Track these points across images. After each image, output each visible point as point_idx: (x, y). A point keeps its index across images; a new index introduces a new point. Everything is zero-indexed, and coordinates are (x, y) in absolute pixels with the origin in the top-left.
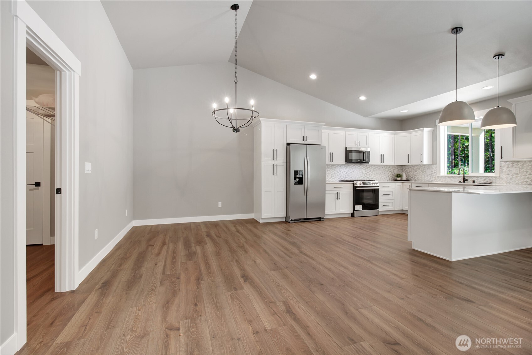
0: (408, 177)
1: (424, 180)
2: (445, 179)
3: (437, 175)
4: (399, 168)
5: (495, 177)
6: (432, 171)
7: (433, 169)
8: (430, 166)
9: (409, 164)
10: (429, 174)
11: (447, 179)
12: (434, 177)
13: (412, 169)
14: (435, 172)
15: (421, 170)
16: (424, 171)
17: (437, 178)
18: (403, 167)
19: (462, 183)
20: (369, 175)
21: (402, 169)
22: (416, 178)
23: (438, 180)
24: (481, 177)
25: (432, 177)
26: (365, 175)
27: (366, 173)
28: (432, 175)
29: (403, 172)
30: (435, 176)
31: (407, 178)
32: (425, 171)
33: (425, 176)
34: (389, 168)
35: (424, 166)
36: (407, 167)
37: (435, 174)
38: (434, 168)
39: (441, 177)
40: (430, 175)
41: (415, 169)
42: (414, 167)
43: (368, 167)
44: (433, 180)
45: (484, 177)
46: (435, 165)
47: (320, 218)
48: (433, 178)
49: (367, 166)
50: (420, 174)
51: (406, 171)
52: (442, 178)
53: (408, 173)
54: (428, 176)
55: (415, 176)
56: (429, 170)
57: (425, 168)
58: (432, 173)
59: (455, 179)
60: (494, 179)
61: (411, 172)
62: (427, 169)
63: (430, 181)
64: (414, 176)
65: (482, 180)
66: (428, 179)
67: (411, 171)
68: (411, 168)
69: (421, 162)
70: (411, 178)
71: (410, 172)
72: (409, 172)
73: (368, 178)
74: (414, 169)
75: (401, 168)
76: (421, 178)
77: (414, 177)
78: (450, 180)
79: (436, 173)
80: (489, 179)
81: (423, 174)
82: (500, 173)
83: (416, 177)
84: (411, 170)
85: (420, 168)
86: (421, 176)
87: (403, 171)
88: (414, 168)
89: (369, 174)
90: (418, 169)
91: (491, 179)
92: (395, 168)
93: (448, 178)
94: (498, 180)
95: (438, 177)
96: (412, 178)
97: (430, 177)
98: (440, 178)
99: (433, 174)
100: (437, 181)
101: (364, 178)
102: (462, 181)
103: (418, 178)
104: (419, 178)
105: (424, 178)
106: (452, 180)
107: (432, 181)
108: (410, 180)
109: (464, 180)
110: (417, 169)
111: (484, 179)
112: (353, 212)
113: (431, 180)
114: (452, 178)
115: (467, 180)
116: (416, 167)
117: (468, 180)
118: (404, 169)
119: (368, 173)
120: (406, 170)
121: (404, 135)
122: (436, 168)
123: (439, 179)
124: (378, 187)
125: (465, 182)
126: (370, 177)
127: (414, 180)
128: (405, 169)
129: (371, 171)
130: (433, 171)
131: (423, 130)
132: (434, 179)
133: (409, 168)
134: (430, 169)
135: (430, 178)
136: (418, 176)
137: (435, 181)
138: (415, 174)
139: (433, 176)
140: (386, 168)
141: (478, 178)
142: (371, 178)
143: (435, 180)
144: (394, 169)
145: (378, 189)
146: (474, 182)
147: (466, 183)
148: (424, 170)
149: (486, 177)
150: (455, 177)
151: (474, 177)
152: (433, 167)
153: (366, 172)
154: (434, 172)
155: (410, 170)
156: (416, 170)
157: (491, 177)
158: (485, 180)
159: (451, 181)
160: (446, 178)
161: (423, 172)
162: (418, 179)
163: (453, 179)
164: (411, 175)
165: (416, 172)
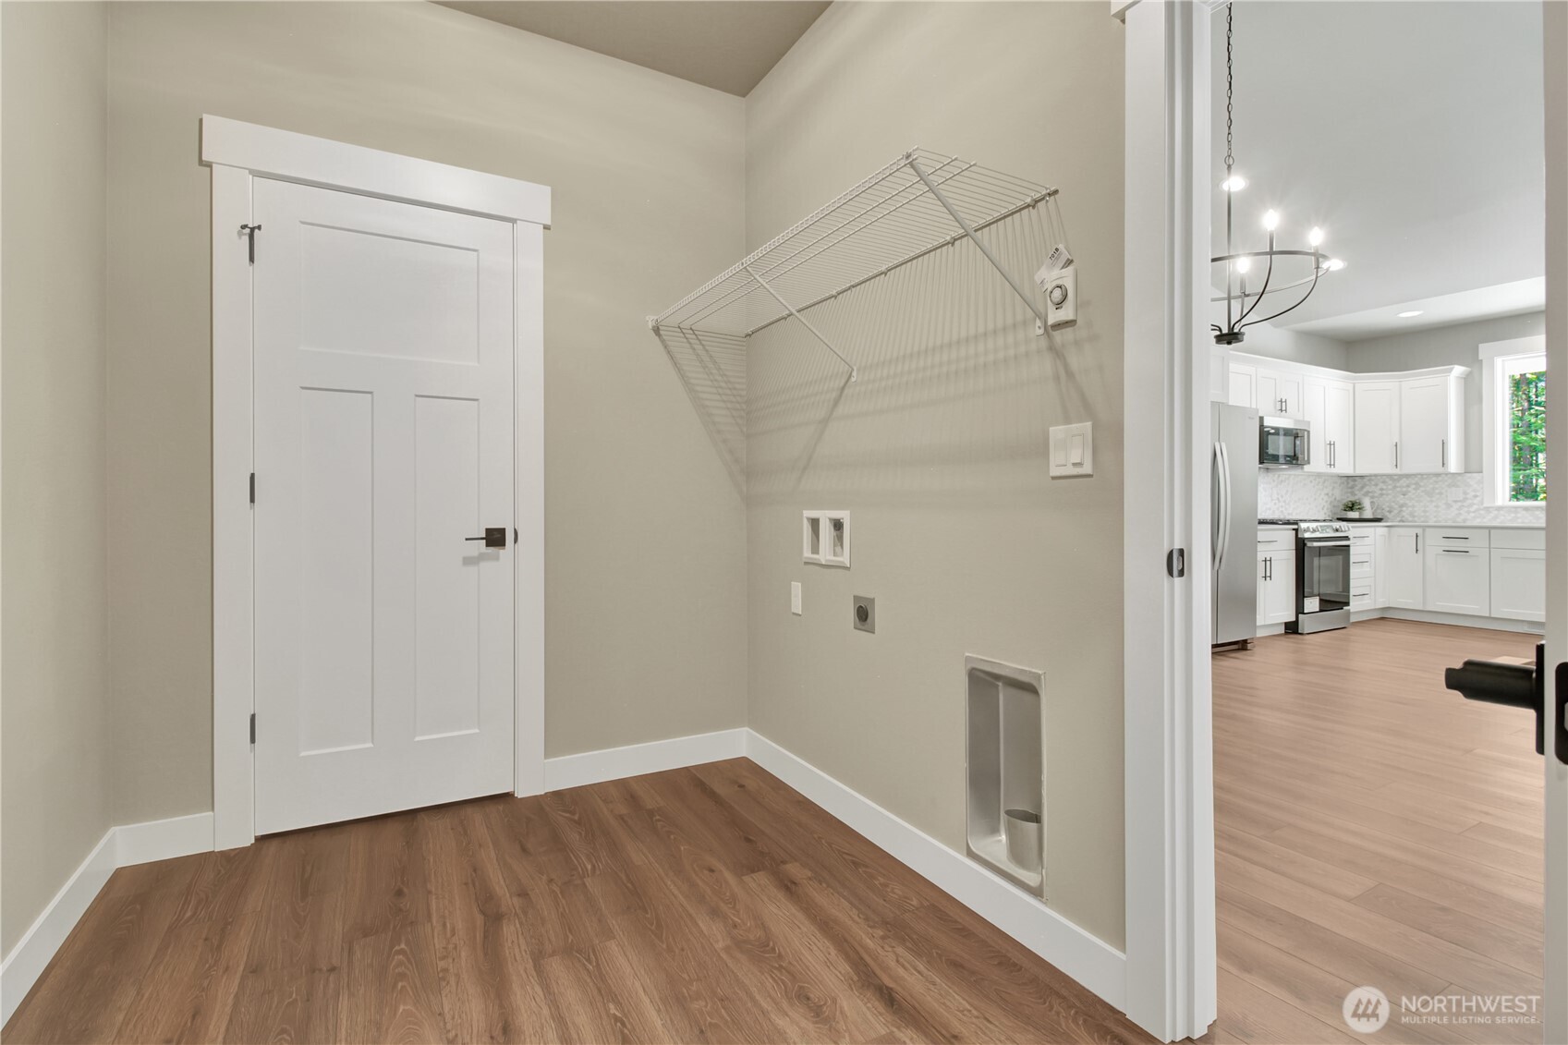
0: (1377, 509)
3: (1486, 505)
4: (1343, 483)
6: (1465, 493)
7: (1468, 486)
8: (1459, 478)
9: (1397, 471)
10: (1456, 501)
12: (1472, 509)
13: (1391, 487)
14: (1476, 496)
15: (1422, 489)
16: (1437, 491)
17: (1485, 510)
18: (1355, 481)
20: (1283, 504)
21: (1352, 487)
22: (1404, 514)
23: (1488, 516)
25: (1466, 509)
26: (1275, 504)
27: (1278, 499)
28: (1465, 504)
30: (1475, 507)
31: (1373, 514)
32: (1441, 494)
33: (1437, 507)
34: (1324, 482)
35: (1434, 478)
37: (1476, 502)
38: (1472, 483)
39: (1500, 508)
40: (1460, 504)
41: (1401, 487)
42: (1398, 480)
43: (1282, 481)
44: (1470, 517)
46: (1475, 475)
47: (1245, 642)
48: (1469, 512)
49: (1279, 476)
50: (1419, 501)
51: (1367, 493)
52: (1502, 512)
53: (1374, 498)
54: (1449, 506)
55: (1402, 506)
56: (1453, 489)
57: (1441, 484)
58: (1465, 499)
61: (1387, 495)
62: (1449, 486)
63: (1459, 520)
64: (1396, 506)
67: (1384, 492)
68: (1384, 482)
69: (1443, 464)
71: (1382, 495)
72: (1376, 495)
73: (1282, 511)
74: (1395, 487)
75: (1348, 483)
77: (1396, 512)
79: (1479, 499)
81: (1432, 501)
83: (1404, 509)
84: (1388, 489)
85: (1422, 484)
86: (1426, 506)
87: (1357, 492)
88: (1398, 485)
89: (1285, 502)
90: (1414, 486)
92: (1336, 483)
95: (1489, 507)
96: (1390, 512)
97: (1460, 509)
98: (1496, 512)
99: (1469, 501)
101: (1274, 511)
103: (1412, 514)
104: (1416, 514)
105: (1435, 510)
107: (1465, 521)
108: (1384, 519)
110: (1408, 486)
112: (1293, 619)
113: (1463, 517)
116: (1404, 482)
118: (1357, 488)
119: (1282, 497)
120: (1365, 490)
121: (1379, 388)
122: (1480, 482)
124: (1347, 538)
126: (1286, 509)
127: (1399, 519)
128: (1362, 488)
129: (1287, 491)
130: (1469, 491)
131: (1452, 369)
132: (1472, 515)
133: (1376, 485)
134: (1458, 486)
135: (1457, 510)
136: (1413, 506)
137: (1479, 520)
138: (1402, 502)
139: (1470, 506)
140: (1318, 485)
142: (1289, 514)
143: (1474, 518)
144: (1334, 488)
145: (1348, 546)
148: (1434, 489)
152: (1469, 480)
153: (1278, 494)
154: (1473, 493)
155: (1382, 489)
156: (1404, 489)
161: (1430, 494)
162: (1414, 517)
164: (1387, 504)
165: (1404, 495)
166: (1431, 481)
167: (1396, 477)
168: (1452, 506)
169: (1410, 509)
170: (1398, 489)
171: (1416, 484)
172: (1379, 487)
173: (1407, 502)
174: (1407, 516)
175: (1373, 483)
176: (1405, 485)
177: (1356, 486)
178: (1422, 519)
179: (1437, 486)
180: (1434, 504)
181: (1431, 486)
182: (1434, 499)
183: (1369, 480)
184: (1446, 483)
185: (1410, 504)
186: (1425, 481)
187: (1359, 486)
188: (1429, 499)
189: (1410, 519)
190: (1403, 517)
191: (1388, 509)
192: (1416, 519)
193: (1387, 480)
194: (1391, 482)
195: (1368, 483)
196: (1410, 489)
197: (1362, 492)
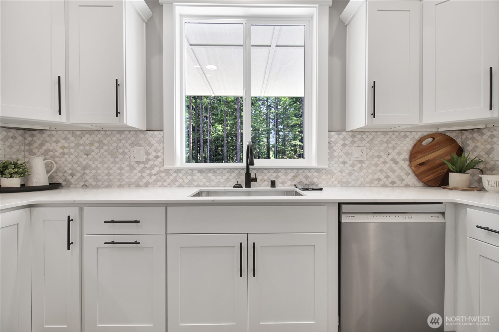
0: (56, 172)
1: (118, 183)
2: (190, 177)
3: (166, 167)
5: (318, 170)
6: (147, 153)
7: (150, 145)
8: (142, 136)
10: (138, 163)
11: (195, 178)
12: (154, 172)
13: (72, 145)
14: (157, 157)
15: (106, 148)
16: (121, 151)
17: (163, 175)
18: (33, 136)
19: (244, 188)
21: (28, 143)
22: (87, 177)
23: (169, 180)
24: (286, 169)
25: (148, 172)
28: (148, 166)
29: (34, 154)
30: (157, 169)
31: (50, 177)
32: (124, 153)
33: (121, 169)
35: (118, 136)
36: (50, 136)
37: (157, 163)
38: (153, 142)
39: (178, 171)
40: (142, 166)
41: (84, 145)
42: (81, 137)
44: (151, 181)
45: (292, 169)
46: (156, 133)
48: (150, 175)
50: (103, 163)
51: (48, 151)
52: (180, 175)
53: (53, 157)
54: (132, 168)
55: (85, 168)
56: (136, 148)
57: (123, 142)
58: (148, 160)
59: (219, 177)
60: (316, 174)
61: (70, 154)
62: (133, 145)
63: (141, 183)
64: (79, 169)
65: (289, 177)
66: (133, 180)
67: (66, 151)
68: (66, 139)
70: (69, 177)
71: (63, 154)
72: (57, 154)
74: (78, 145)
75: (25, 139)
76: (109, 174)
77: (79, 175)
78: (204, 180)
79: (160, 160)
80: (304, 174)
81: (115, 162)
82: (328, 159)
83: (87, 171)
84: (69, 148)
85: (105, 142)
86: (109, 168)
87: (35, 151)
88: (81, 142)
90: (97, 145)
91: (309, 174)
93: (199, 174)
94: (324, 177)
95: (168, 171)
96: (72, 175)
97: (141, 171)
98: (175, 175)
99: (151, 163)
100: (165, 184)
102: (243, 182)
103: (95, 178)
104: (99, 177)
105: (119, 174)
106: (210, 180)
108: (63, 183)
109: (249, 180)
110: (91, 144)
111: (292, 174)
113: (145, 180)
114: (210, 175)
115: (255, 180)
117: (258, 180)
118: (36, 145)
120: (45, 148)
122: (161, 141)
123: (171, 178)
125: (250, 187)
127: (82, 183)
128: (42, 145)
130: (151, 151)
132: (154, 177)
133: (57, 142)
134: (141, 146)
135: (139, 174)
136: (97, 168)
137: (160, 183)
138: (84, 163)
139: (152, 168)
141: (280, 174)
143: (156, 181)
146: (273, 184)
147: (255, 186)
148: (117, 148)
149: (298, 169)
150: (219, 172)
151: (268, 169)
152: (151, 139)
154: (154, 154)
155: (63, 147)
156: (87, 148)
157: (309, 170)
158: (295, 177)
159: (207, 183)
160: (192, 175)
161: (113, 154)
162: (98, 180)
163: (213, 178)
164: (69, 166)
165: (87, 155)
166: (115, 139)
167: (78, 133)
168: (135, 169)
169: (94, 171)
170: (81, 148)
171: (100, 142)
172: (60, 145)
173: (91, 163)
174: (91, 180)
175: (54, 139)
176: (88, 142)
177: (35, 142)
178: (106, 183)
179: (120, 145)
180: (118, 165)
181: (115, 145)
182: (117, 160)
183: (49, 136)
184: (130, 142)
185: (94, 166)
186: (109, 139)
187: (39, 142)
188: (112, 159)
189: (94, 183)
190: (87, 181)
191: (70, 172)
192: (100, 183)
193: (69, 136)
194: (72, 139)
195: (48, 139)
196: (93, 148)
197: (42, 151)
